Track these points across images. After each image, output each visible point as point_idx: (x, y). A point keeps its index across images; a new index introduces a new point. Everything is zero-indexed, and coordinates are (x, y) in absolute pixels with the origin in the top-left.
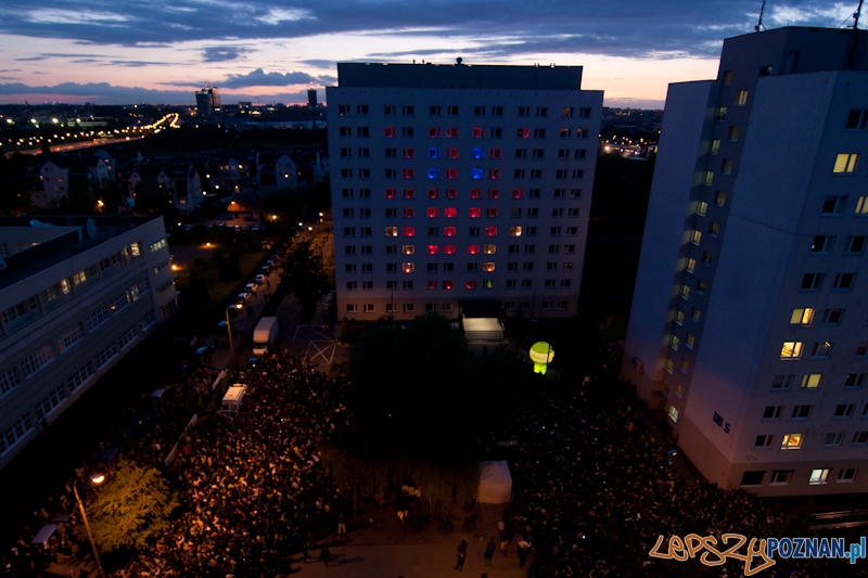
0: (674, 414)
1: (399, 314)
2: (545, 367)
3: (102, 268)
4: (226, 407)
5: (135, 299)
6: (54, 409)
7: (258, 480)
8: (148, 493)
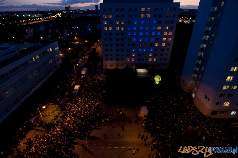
0: (194, 95)
1: (120, 67)
2: (158, 82)
3: (43, 55)
4: (75, 91)
5: (51, 63)
6: (33, 90)
7: (83, 109)
8: (56, 111)
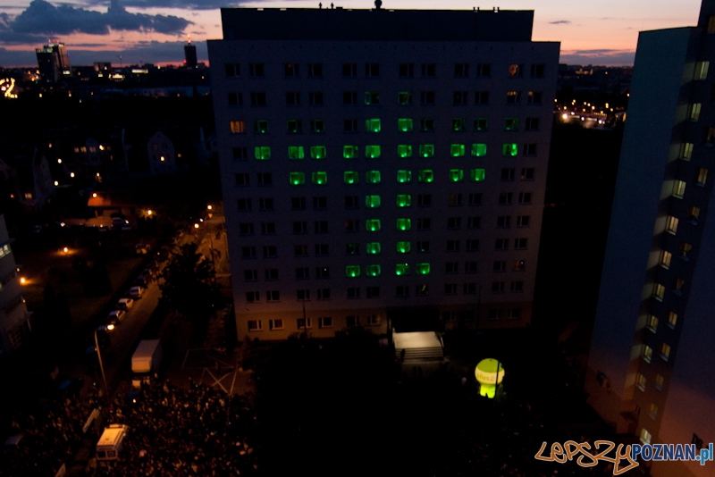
0: (646, 439)
1: (315, 330)
2: (494, 389)
4: (102, 454)
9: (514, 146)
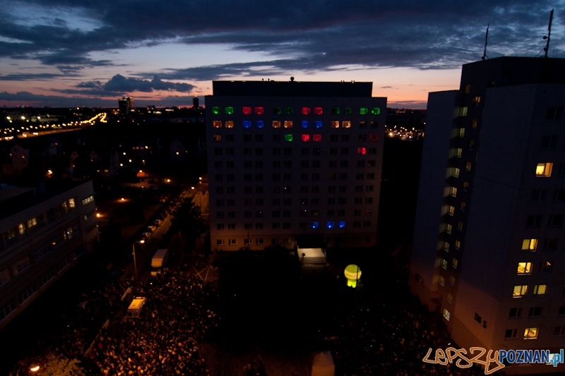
0: (447, 315)
1: (254, 246)
2: (355, 283)
3: (48, 216)
4: (130, 314)
5: (70, 238)
9: (364, 149)
